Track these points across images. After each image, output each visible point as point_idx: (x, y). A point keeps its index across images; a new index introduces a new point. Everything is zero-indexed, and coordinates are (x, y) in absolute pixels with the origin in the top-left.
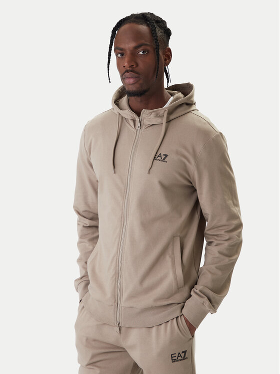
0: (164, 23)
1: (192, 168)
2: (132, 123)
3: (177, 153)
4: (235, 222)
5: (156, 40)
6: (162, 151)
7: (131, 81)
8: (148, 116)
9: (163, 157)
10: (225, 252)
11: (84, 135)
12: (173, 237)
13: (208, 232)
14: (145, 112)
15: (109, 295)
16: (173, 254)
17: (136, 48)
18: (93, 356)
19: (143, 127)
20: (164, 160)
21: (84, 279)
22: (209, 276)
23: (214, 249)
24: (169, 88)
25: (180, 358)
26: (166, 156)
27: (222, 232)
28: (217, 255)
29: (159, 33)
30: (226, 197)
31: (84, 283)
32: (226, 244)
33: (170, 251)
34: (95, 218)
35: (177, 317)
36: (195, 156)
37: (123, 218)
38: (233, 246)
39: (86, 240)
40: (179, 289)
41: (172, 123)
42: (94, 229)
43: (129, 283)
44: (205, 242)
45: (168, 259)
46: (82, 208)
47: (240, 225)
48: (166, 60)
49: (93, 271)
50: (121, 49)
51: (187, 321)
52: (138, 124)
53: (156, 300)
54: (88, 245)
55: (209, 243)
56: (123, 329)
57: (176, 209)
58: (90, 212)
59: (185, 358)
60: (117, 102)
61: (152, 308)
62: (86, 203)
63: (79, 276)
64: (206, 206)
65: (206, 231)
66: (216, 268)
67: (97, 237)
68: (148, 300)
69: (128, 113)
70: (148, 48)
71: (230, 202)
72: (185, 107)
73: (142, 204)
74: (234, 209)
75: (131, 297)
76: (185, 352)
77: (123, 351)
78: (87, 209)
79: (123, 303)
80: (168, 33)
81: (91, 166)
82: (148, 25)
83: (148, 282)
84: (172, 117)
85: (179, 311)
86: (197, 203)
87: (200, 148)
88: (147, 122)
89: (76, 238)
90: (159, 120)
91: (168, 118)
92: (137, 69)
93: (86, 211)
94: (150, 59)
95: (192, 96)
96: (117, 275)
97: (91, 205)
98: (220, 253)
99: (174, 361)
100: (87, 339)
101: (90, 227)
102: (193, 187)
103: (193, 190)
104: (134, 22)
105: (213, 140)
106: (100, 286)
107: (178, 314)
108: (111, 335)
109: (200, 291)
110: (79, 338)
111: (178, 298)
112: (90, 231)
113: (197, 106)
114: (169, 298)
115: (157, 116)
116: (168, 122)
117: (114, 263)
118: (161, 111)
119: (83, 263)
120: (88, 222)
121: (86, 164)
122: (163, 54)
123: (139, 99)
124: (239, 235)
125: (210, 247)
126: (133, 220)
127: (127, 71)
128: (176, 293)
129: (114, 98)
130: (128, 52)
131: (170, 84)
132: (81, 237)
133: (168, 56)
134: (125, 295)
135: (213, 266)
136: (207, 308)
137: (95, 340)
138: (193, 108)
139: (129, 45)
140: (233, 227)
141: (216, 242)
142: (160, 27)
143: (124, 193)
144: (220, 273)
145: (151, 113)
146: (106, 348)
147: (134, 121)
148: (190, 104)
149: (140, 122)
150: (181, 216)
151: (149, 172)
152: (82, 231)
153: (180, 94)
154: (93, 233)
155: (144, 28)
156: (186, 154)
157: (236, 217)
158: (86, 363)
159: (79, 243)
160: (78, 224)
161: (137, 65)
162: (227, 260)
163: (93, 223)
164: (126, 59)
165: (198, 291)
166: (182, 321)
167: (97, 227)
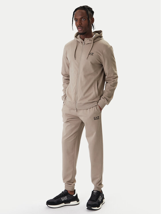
0: (91, 9)
1: (102, 58)
2: (81, 43)
3: (97, 52)
4: (116, 76)
5: (88, 15)
6: (92, 52)
7: (80, 29)
8: (87, 40)
9: (92, 54)
10: (112, 85)
11: (65, 48)
12: (95, 81)
13: (107, 79)
14: (86, 39)
15: (73, 99)
16: (95, 86)
17: (81, 18)
18: (68, 119)
19: (85, 45)
20: (92, 55)
21: (65, 96)
22: (107, 93)
23: (109, 84)
24: (94, 32)
25: (97, 119)
26: (93, 53)
27: (111, 79)
28: (110, 86)
29: (89, 12)
30: (113, 68)
31: (65, 97)
32: (113, 82)
33: (94, 85)
34: (68, 76)
35: (96, 106)
36: (102, 53)
37: (78, 75)
38: (115, 83)
39: (65, 84)
40: (96, 97)
41: (95, 43)
42: (68, 80)
43: (80, 95)
44: (105, 83)
45: (93, 87)
46: (64, 73)
47: (117, 77)
48: (92, 22)
49: (68, 93)
50: (77, 19)
51: (99, 107)
52: (83, 43)
53: (89, 100)
54: (66, 85)
55: (107, 83)
56: (78, 110)
57: (96, 71)
58: (67, 75)
59: (98, 119)
60: (76, 37)
61: (88, 103)
62: (66, 72)
63: (63, 95)
64: (106, 71)
65: (106, 79)
66: (109, 90)
67: (69, 83)
68: (86, 101)
69: (80, 40)
70: (85, 18)
71: (114, 69)
72: (99, 37)
73: (85, 69)
74: (115, 72)
75: (81, 100)
76: (98, 117)
77: (78, 118)
78: (66, 73)
79: (78, 102)
80: (93, 12)
81: (67, 59)
82: (85, 10)
83: (86, 95)
84: (95, 41)
85: (97, 104)
86: (103, 69)
87: (104, 51)
88: (86, 43)
89: (62, 83)
90: (90, 42)
91: (93, 41)
92: (82, 26)
93: (65, 74)
94: (86, 22)
95: (102, 34)
96: (76, 93)
97: (67, 72)
98: (111, 85)
99: (95, 119)
100: (66, 114)
101: (67, 79)
102: (102, 64)
103: (102, 65)
104: (80, 9)
105: (109, 48)
106: (70, 97)
107: (96, 104)
108: (74, 113)
109: (104, 97)
110: (63, 114)
111: (96, 100)
112: (67, 81)
113: (103, 38)
114: (93, 100)
115: (90, 40)
116: (94, 42)
117: (75, 89)
118: (91, 39)
119: (65, 91)
120: (66, 78)
121: (66, 58)
122: (91, 20)
123: (83, 35)
124: (117, 80)
125: (107, 84)
126: (81, 75)
127: (79, 26)
128: (95, 98)
129: (75, 36)
130: (79, 20)
131: (95, 31)
132: (64, 82)
133: (93, 20)
134: (79, 99)
135: (108, 90)
136: (106, 103)
137: (68, 114)
138: (102, 38)
139: (79, 17)
140: (115, 77)
141: (109, 82)
142: (90, 10)
143: (79, 66)
144: (110, 92)
145: (88, 39)
146: (72, 117)
147: (82, 42)
148: (101, 37)
149: (84, 43)
150: (97, 74)
151: (87, 59)
152: (64, 81)
153: (97, 34)
154: (68, 81)
155: (84, 11)
156: (100, 53)
157: (116, 74)
158: (65, 121)
159: (63, 85)
160: (63, 79)
161: (82, 24)
162: (113, 88)
163: (68, 78)
164: (78, 22)
165: (103, 97)
166: (98, 107)
167: (69, 79)
